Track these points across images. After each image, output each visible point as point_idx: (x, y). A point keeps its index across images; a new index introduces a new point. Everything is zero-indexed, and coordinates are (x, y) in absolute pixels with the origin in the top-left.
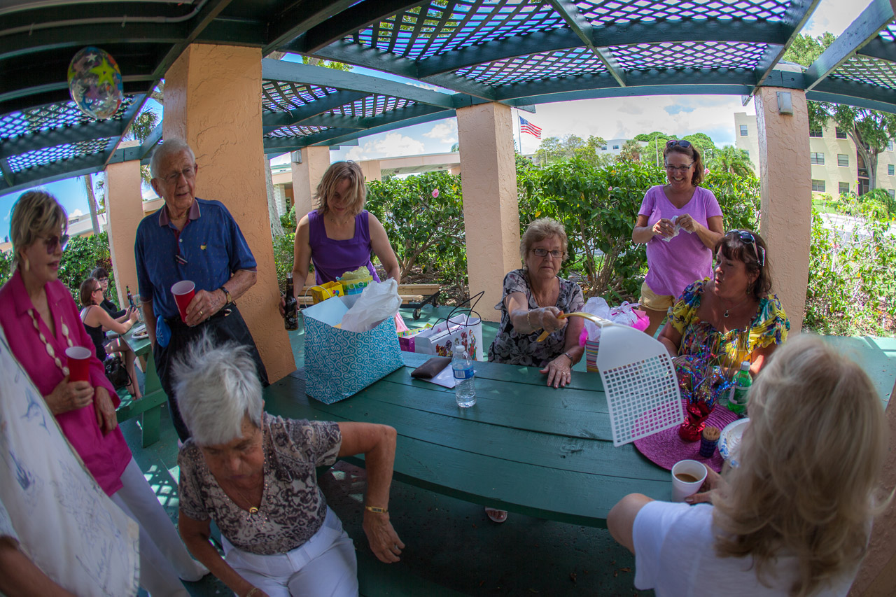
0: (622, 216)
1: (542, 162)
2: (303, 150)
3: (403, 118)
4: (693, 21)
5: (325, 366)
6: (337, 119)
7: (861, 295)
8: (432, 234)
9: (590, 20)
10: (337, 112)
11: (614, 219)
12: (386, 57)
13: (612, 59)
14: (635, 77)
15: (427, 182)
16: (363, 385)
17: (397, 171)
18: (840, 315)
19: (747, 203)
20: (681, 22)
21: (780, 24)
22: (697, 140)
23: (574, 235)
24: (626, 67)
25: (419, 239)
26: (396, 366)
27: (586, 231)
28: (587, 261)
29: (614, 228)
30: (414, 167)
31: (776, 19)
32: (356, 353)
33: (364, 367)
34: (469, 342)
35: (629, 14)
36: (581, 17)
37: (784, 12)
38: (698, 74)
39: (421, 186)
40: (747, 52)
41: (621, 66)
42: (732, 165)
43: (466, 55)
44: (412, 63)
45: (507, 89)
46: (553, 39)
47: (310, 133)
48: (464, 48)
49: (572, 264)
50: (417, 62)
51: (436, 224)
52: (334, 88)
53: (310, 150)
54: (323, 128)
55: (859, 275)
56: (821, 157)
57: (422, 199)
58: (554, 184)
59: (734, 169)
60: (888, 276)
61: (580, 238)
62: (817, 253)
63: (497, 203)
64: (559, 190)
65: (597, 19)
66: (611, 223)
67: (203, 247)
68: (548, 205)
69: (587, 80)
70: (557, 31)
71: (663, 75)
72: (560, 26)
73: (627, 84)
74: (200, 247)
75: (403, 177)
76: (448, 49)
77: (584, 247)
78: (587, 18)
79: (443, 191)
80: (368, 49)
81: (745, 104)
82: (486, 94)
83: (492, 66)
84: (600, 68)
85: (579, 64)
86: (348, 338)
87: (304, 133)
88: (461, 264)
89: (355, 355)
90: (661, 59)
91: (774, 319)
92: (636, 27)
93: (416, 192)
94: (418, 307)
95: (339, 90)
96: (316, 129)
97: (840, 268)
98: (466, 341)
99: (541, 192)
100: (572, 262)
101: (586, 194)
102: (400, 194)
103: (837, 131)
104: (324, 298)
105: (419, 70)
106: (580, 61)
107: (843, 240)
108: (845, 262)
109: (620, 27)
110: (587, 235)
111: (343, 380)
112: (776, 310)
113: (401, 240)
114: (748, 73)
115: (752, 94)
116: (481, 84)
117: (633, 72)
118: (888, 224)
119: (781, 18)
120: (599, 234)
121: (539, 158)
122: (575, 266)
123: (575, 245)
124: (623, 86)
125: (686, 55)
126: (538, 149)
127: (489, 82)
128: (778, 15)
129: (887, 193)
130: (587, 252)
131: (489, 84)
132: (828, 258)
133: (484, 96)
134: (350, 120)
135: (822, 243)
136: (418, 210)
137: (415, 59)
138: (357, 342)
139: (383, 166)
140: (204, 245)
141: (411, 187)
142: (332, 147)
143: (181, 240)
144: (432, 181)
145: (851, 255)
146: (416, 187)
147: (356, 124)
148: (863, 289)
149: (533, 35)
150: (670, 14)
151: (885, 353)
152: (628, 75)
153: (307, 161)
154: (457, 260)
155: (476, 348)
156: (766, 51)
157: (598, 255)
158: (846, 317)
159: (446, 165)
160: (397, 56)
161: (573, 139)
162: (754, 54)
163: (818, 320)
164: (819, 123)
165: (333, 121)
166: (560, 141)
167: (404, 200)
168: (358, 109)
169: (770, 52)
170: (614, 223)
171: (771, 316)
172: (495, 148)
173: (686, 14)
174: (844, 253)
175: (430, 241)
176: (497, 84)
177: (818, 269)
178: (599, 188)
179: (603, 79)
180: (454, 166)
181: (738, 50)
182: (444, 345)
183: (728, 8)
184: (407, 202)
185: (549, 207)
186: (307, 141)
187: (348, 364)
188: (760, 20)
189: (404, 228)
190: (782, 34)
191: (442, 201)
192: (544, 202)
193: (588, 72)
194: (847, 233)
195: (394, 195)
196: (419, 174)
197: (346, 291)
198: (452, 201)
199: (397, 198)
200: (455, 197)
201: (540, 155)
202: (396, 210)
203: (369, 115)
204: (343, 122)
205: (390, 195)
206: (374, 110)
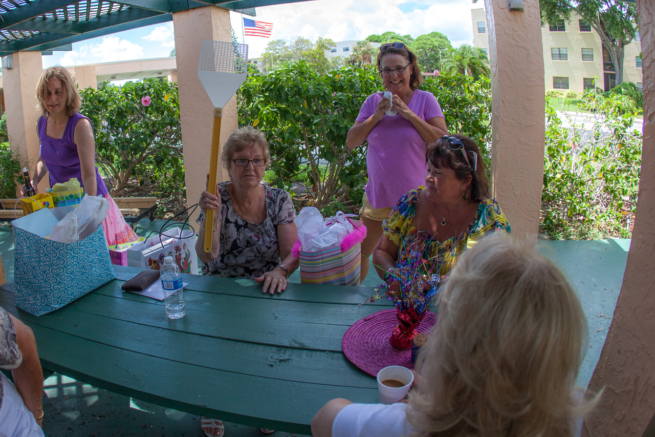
0: (345, 123)
1: (267, 66)
2: (14, 55)
6: (49, 23)
7: (603, 197)
8: (149, 144)
10: (50, 16)
11: (338, 126)
15: (143, 89)
17: (114, 77)
18: (581, 218)
19: (480, 105)
22: (432, 39)
23: (298, 144)
25: (136, 149)
28: (311, 171)
29: (338, 136)
30: (131, 73)
34: (183, 256)
39: (137, 94)
42: (469, 65)
47: (21, 37)
49: (296, 175)
51: (153, 134)
53: (22, 56)
54: (35, 33)
56: (564, 52)
57: (138, 107)
59: (472, 69)
61: (304, 147)
62: (555, 154)
64: (281, 97)
66: (334, 130)
68: (269, 113)
75: (119, 83)
79: (160, 99)
87: (14, 37)
88: (179, 175)
91: (493, 224)
93: (132, 100)
96: (27, 33)
97: (581, 169)
99: (262, 99)
100: (296, 173)
101: (309, 100)
102: (115, 102)
103: (580, 24)
107: (582, 139)
108: (585, 162)
110: (312, 143)
112: (495, 215)
113: (116, 151)
118: (631, 120)
120: (325, 142)
121: (264, 62)
122: (300, 176)
123: (299, 154)
129: (635, 88)
132: (568, 159)
134: (62, 25)
135: (560, 144)
136: (134, 119)
139: (99, 72)
141: (127, 95)
142: (44, 52)
144: (148, 89)
145: (592, 154)
146: (132, 95)
147: (69, 28)
148: (606, 189)
153: (18, 66)
154: (175, 171)
157: (323, 164)
158: (587, 220)
159: (166, 71)
161: (301, 41)
164: (561, 16)
165: (45, 25)
166: (287, 44)
167: (119, 108)
168: (72, 13)
170: (337, 129)
171: (489, 221)
174: (585, 153)
175: (147, 151)
177: (556, 171)
178: (322, 94)
180: (174, 72)
184: (122, 110)
186: (18, 46)
189: (120, 139)
191: (159, 110)
192: (265, 110)
194: (588, 131)
195: (110, 104)
196: (138, 80)
198: (169, 110)
199: (112, 107)
200: (172, 105)
201: (267, 59)
202: (112, 119)
203: (82, 18)
204: (55, 26)
205: (104, 103)
206: (88, 13)
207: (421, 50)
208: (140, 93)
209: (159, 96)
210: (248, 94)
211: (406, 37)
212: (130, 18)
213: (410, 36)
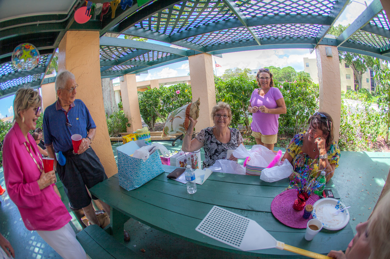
1: (225, 79)
2: (125, 76)
3: (165, 61)
4: (290, 15)
5: (126, 174)
6: (138, 62)
7: (360, 134)
9: (245, 15)
10: (137, 59)
12: (156, 34)
13: (255, 32)
14: (265, 41)
15: (177, 88)
16: (144, 182)
17: (166, 84)
18: (352, 142)
19: (312, 95)
20: (285, 15)
21: (328, 17)
22: (288, 69)
23: (240, 109)
24: (261, 37)
26: (160, 173)
27: (245, 107)
28: (245, 120)
30: (173, 82)
31: (326, 14)
32: (140, 168)
33: (144, 174)
34: (195, 159)
35: (262, 11)
36: (241, 13)
37: (330, 11)
38: (291, 39)
39: (175, 90)
40: (313, 30)
41: (259, 36)
42: (303, 79)
43: (191, 32)
44: (168, 36)
45: (209, 47)
46: (229, 24)
48: (190, 29)
49: (239, 121)
50: (170, 36)
52: (135, 48)
53: (128, 76)
55: (359, 125)
57: (175, 95)
58: (231, 88)
60: (371, 126)
61: (242, 110)
62: (342, 116)
63: (207, 96)
64: (233, 90)
65: (248, 14)
67: (77, 119)
68: (229, 97)
69: (244, 43)
70: (230, 20)
71: (277, 40)
72: (232, 18)
73: (261, 44)
74: (76, 119)
75: (168, 86)
76: (183, 29)
77: (244, 114)
78: (244, 14)
80: (147, 31)
81: (311, 53)
82: (201, 50)
83: (202, 37)
84: (249, 37)
85: (240, 35)
86: (136, 161)
89: (140, 169)
90: (276, 33)
92: (266, 18)
93: (173, 92)
94: (174, 141)
95: (137, 49)
97: (352, 122)
98: (193, 159)
99: (226, 91)
101: (245, 91)
102: (166, 93)
104: (127, 142)
105: (171, 39)
106: (241, 34)
107: (352, 110)
108: (353, 120)
109: (259, 18)
111: (135, 180)
112: (337, 149)
113: (167, 113)
114: (313, 39)
115: (314, 48)
116: (198, 45)
117: (264, 39)
118: (370, 104)
119: (328, 14)
121: (224, 77)
123: (240, 113)
124: (260, 45)
125: (287, 31)
126: (224, 74)
127: (202, 44)
128: (327, 13)
129: (366, 90)
130: (245, 116)
131: (202, 45)
132: (346, 118)
133: (200, 50)
134: (143, 63)
135: (344, 112)
136: (173, 100)
137: (169, 34)
138: (140, 163)
139: (160, 82)
140: (78, 118)
141: (170, 90)
142: (137, 74)
143: (68, 116)
144: (179, 87)
145: (356, 117)
146: (172, 90)
147: (146, 64)
148: (361, 131)
149: (220, 22)
150: (281, 12)
151: (372, 159)
152: (262, 40)
153: (126, 80)
155: (198, 162)
156: (321, 29)
158: (354, 143)
159: (186, 81)
160: (161, 33)
161: (238, 70)
162: (316, 30)
163: (343, 145)
165: (136, 63)
166: (233, 71)
168: (146, 57)
169: (323, 29)
172: (205, 72)
173: (288, 12)
174: (353, 116)
176: (205, 45)
177: (343, 122)
178: (250, 89)
179: (251, 42)
180: (189, 81)
181: (310, 28)
182: (183, 161)
183: (306, 9)
184: (168, 96)
185: (229, 98)
186: (126, 72)
187: (137, 173)
188: (320, 15)
189: (168, 108)
190: (329, 21)
191: (184, 96)
192: (227, 96)
193: (244, 39)
194: (354, 107)
195: (163, 94)
196: (174, 85)
197: (137, 138)
198: (187, 95)
199: (165, 95)
200: (189, 94)
201: (225, 76)
202: (164, 100)
203: (151, 60)
204: (140, 63)
205: (161, 94)
206: (153, 58)
207: (284, 73)
208: (176, 89)
209: (183, 90)
210: (220, 89)
211: (278, 68)
212: (170, 59)
213: (279, 68)
